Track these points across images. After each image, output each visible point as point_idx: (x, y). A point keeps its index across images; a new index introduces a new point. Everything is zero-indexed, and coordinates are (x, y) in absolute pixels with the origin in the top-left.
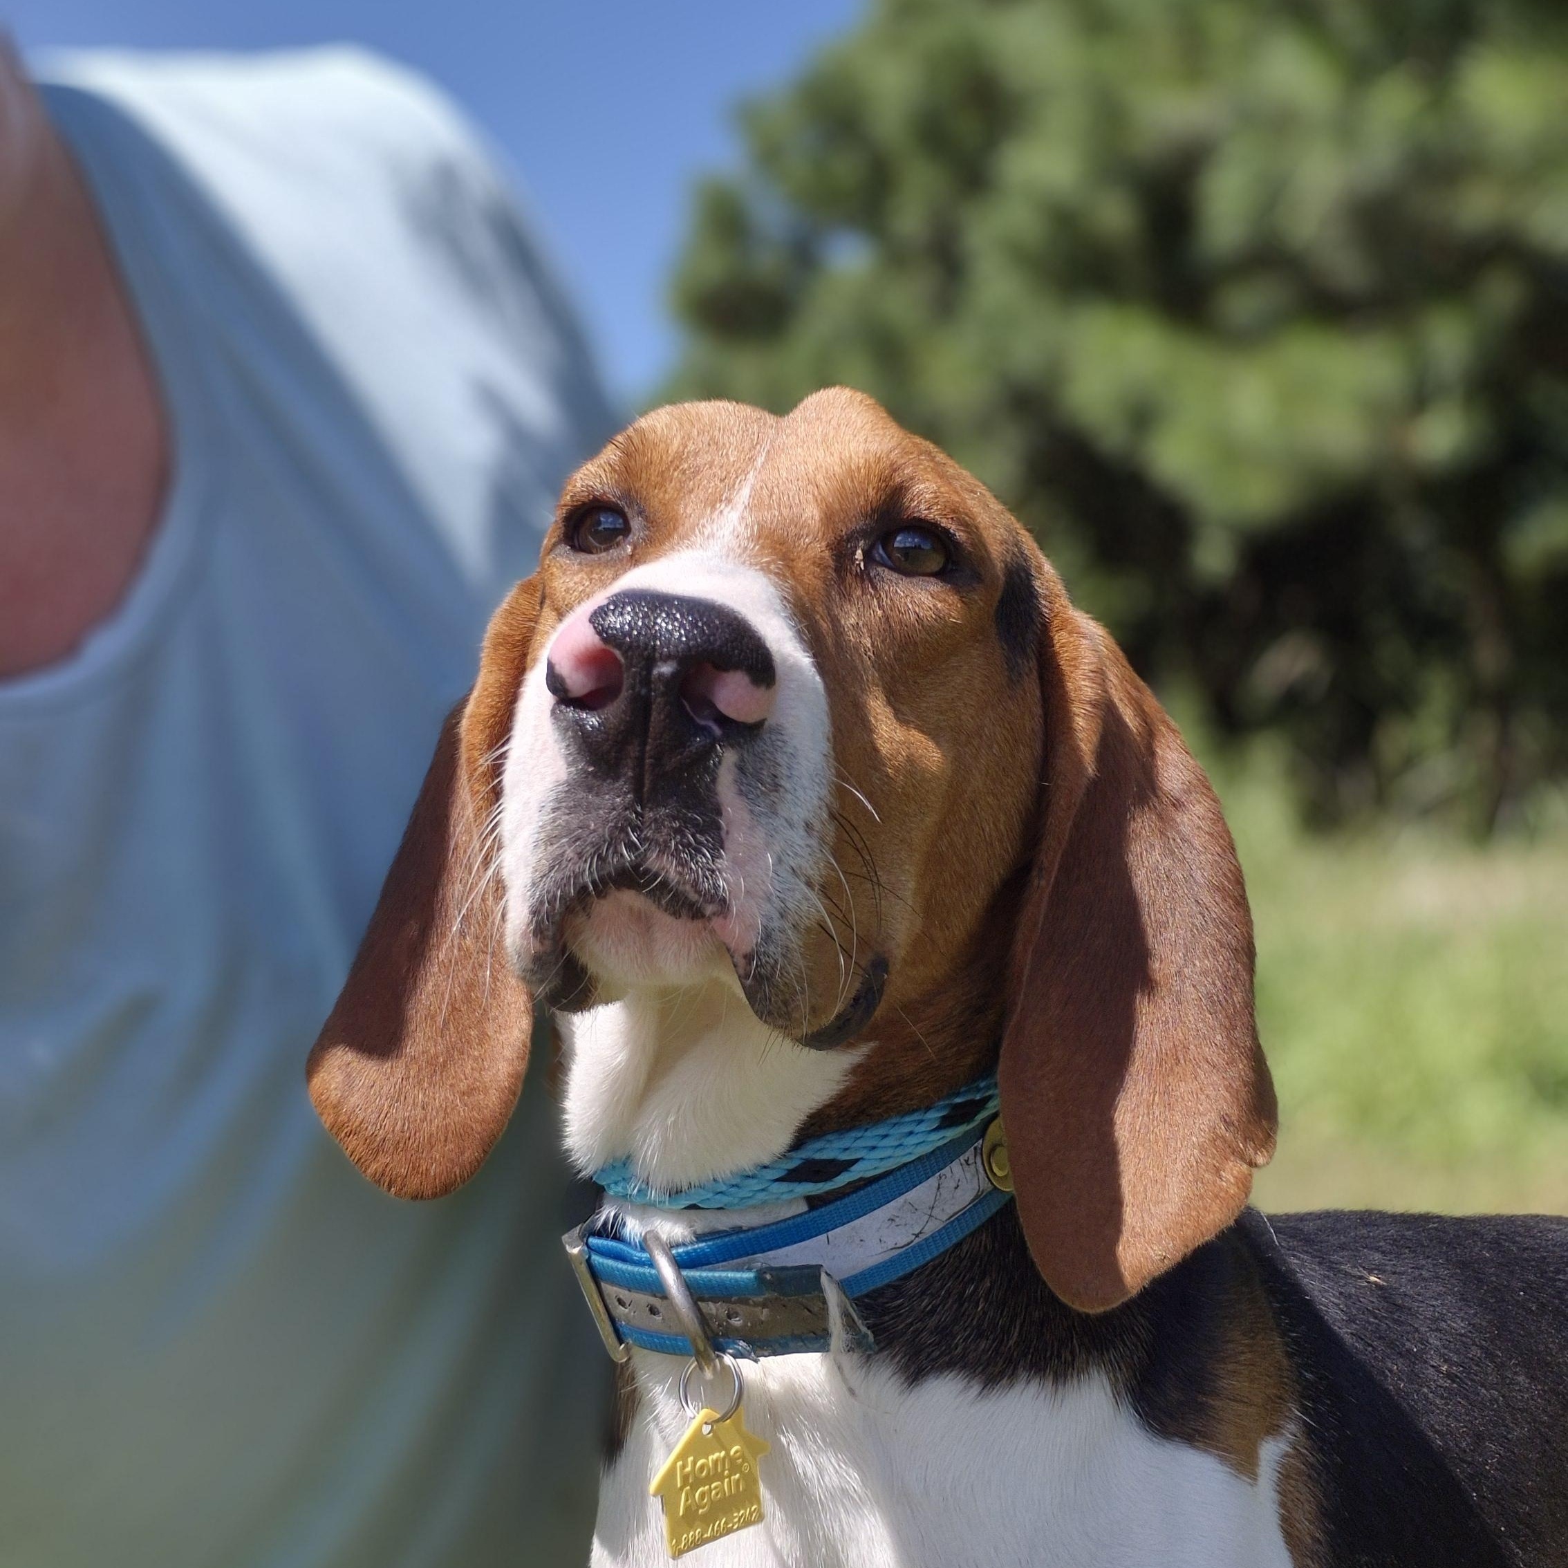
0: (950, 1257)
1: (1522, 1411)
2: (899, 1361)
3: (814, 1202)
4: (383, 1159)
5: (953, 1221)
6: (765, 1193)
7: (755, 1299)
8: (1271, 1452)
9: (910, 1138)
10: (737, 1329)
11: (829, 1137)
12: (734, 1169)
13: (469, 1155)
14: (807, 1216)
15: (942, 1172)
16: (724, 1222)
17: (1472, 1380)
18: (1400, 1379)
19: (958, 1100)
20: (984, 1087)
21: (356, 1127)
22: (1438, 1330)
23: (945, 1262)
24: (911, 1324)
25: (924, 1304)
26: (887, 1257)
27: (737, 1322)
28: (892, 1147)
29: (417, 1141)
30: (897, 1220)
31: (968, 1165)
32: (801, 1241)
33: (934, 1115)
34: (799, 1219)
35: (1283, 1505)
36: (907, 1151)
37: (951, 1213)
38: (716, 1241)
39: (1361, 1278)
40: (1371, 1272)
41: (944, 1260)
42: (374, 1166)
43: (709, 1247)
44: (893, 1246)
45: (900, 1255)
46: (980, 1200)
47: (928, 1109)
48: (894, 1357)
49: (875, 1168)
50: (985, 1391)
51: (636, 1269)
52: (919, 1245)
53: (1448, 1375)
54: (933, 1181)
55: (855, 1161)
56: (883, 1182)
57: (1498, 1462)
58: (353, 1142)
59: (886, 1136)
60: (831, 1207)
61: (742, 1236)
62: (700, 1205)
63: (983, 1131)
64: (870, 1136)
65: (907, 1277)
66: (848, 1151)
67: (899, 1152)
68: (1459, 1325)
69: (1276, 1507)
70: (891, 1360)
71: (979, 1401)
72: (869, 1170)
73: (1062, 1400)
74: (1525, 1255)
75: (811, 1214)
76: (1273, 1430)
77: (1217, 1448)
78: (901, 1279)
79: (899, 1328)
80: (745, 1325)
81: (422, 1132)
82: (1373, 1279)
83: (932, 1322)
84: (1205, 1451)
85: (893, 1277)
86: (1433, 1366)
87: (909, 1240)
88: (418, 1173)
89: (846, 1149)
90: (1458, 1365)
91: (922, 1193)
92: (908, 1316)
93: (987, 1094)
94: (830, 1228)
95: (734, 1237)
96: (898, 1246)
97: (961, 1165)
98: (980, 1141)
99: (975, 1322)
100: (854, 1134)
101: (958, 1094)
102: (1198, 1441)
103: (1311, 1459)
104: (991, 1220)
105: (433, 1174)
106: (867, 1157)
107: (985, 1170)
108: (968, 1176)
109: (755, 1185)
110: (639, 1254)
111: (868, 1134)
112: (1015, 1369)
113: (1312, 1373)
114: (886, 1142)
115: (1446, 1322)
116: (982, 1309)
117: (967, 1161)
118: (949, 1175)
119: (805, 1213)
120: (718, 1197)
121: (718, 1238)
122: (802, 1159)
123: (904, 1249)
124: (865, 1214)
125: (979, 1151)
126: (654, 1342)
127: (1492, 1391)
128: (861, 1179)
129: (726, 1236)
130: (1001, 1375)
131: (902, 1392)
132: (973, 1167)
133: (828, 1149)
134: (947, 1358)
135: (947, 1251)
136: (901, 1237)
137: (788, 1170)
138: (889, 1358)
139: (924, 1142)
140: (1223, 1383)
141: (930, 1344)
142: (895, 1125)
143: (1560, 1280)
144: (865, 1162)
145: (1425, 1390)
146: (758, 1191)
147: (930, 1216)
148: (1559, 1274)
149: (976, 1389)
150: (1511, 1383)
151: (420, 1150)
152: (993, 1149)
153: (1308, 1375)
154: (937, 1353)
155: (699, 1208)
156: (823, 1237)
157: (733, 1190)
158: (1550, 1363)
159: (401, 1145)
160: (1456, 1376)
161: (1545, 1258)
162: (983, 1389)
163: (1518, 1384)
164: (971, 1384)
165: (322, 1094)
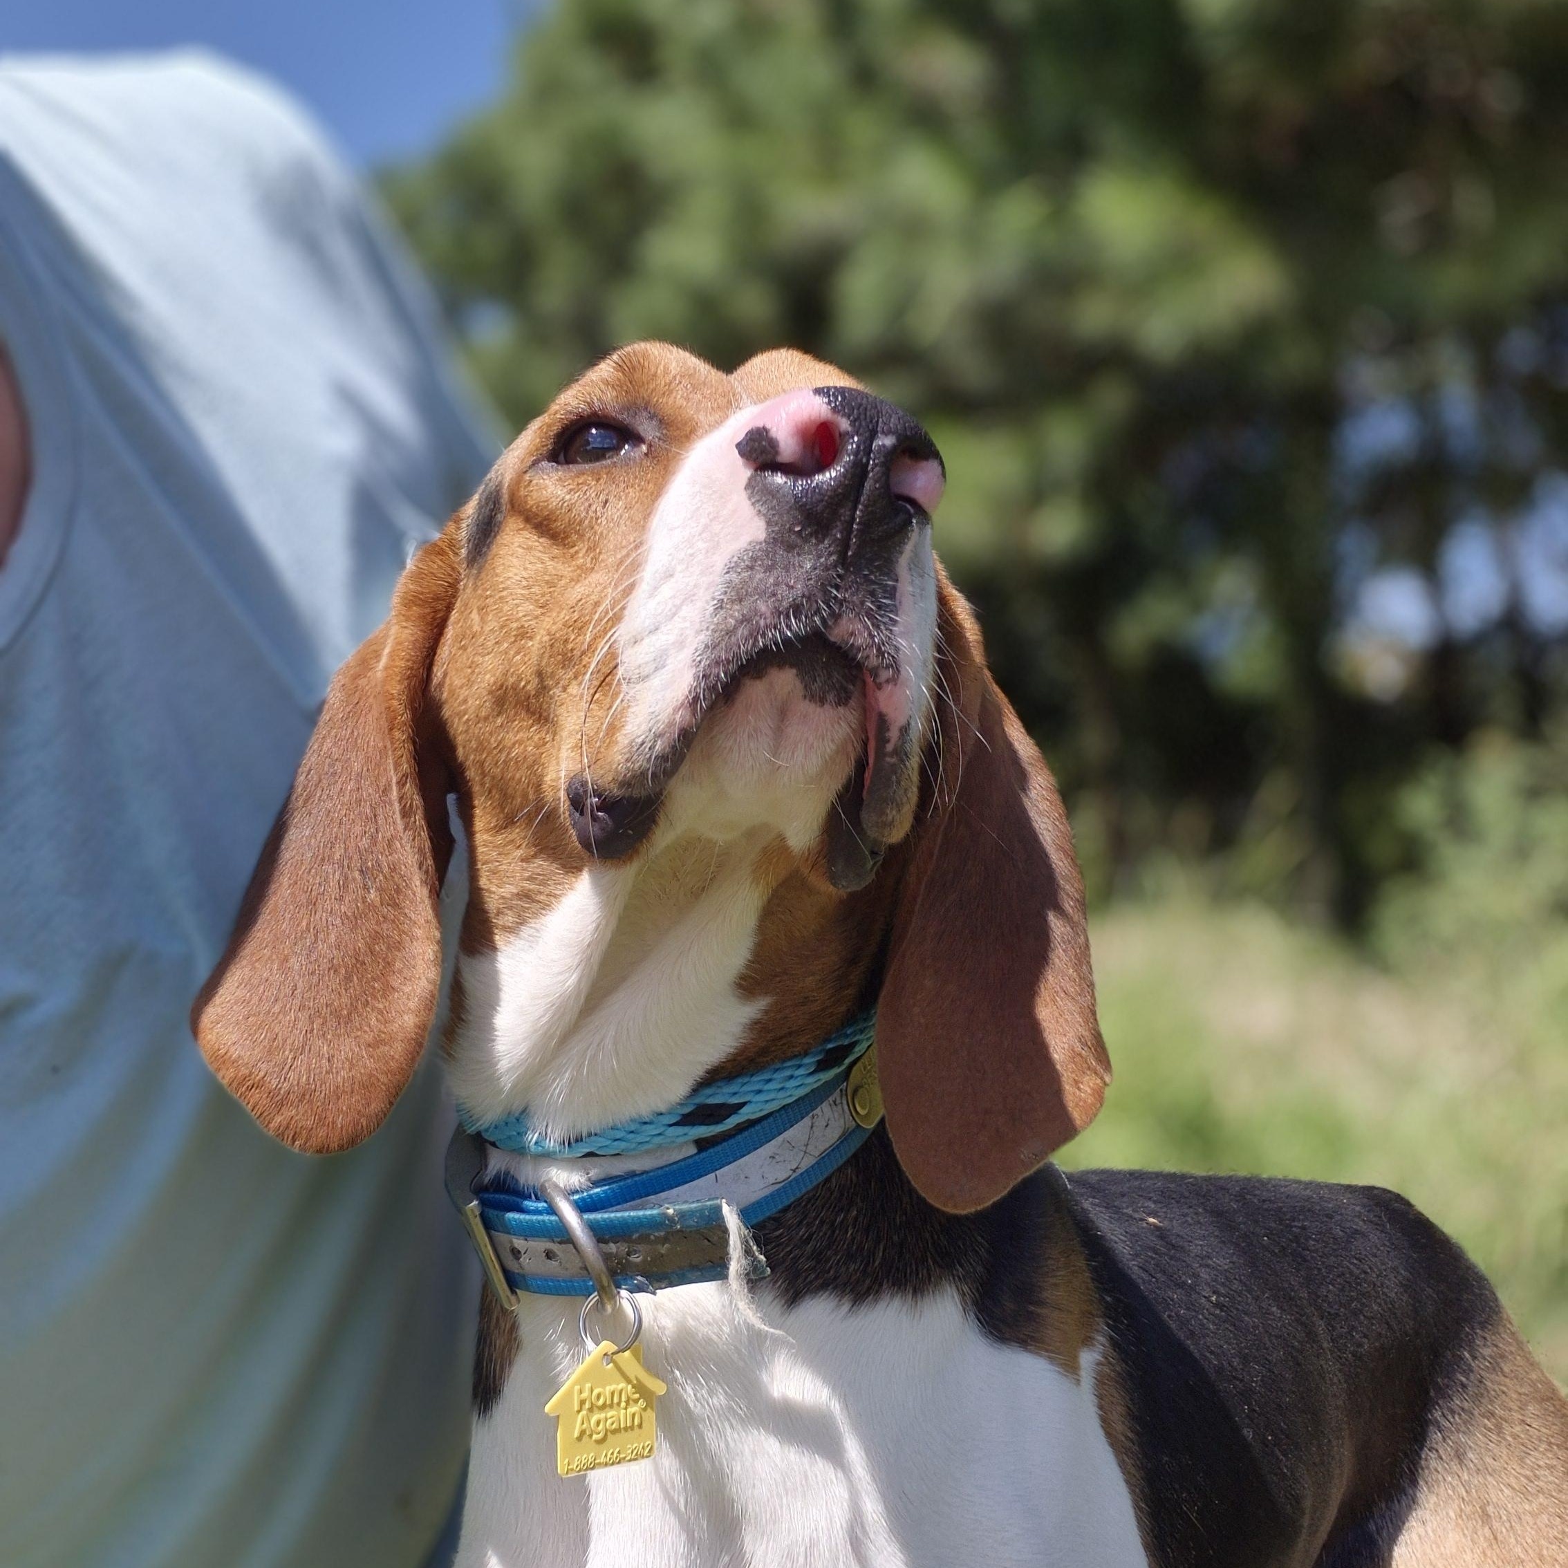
0: (822, 1190)
1: (1277, 1337)
2: (780, 1286)
3: (702, 1145)
4: (288, 1113)
5: (823, 1158)
6: (661, 1137)
7: (656, 1234)
8: (1088, 1359)
9: (791, 1081)
10: (636, 1265)
11: (719, 1084)
12: (634, 1115)
13: (375, 1107)
14: (697, 1157)
15: (815, 1112)
16: (618, 1167)
17: (1237, 1309)
18: (1180, 1307)
19: (830, 1046)
20: (852, 1033)
21: (260, 1080)
22: (1208, 1266)
23: (818, 1195)
24: (791, 1252)
25: (801, 1233)
26: (767, 1192)
27: (636, 1259)
28: (775, 1090)
29: (324, 1092)
30: (777, 1157)
31: (836, 1105)
32: (691, 1181)
33: (810, 1060)
34: (690, 1161)
35: (1101, 1407)
36: (789, 1094)
37: (822, 1149)
38: (614, 1186)
39: (1142, 1220)
40: (1149, 1215)
41: (817, 1193)
42: (278, 1119)
43: (605, 1192)
44: (774, 1181)
45: (779, 1189)
46: (845, 1137)
47: (806, 1054)
48: (776, 1282)
49: (761, 1110)
50: (855, 1307)
51: (534, 1218)
52: (795, 1179)
53: (1217, 1305)
54: (807, 1121)
55: (743, 1105)
56: (765, 1123)
57: (1262, 1381)
58: (255, 1096)
59: (770, 1080)
60: (719, 1148)
61: (637, 1179)
62: (597, 1152)
63: (847, 1074)
64: (756, 1082)
65: (785, 1210)
66: (737, 1095)
67: (781, 1095)
68: (1222, 1262)
69: (1096, 1409)
70: (774, 1285)
71: (850, 1317)
72: (755, 1112)
73: (920, 1315)
74: (1265, 1207)
75: (701, 1155)
76: (1087, 1341)
77: (1047, 1351)
78: (780, 1212)
79: (781, 1255)
80: (644, 1261)
81: (328, 1085)
82: (1152, 1220)
83: (809, 1248)
84: (1037, 1353)
85: (772, 1211)
86: (1205, 1297)
87: (788, 1176)
88: (324, 1125)
89: (735, 1094)
90: (1224, 1296)
91: (797, 1132)
92: (787, 1245)
93: (854, 1040)
94: (718, 1167)
95: (629, 1181)
96: (778, 1181)
97: (830, 1105)
98: (845, 1084)
99: (845, 1246)
100: (740, 1080)
101: (829, 1041)
102: (1031, 1345)
103: (1118, 1369)
104: (855, 1156)
105: (339, 1126)
106: (754, 1100)
107: (850, 1110)
108: (836, 1114)
109: (651, 1130)
110: (535, 1204)
111: (755, 1079)
112: (881, 1285)
113: (1110, 1296)
114: (771, 1086)
115: (1212, 1259)
116: (852, 1234)
117: (835, 1102)
118: (820, 1114)
119: (695, 1155)
120: (616, 1143)
121: (614, 1183)
122: (695, 1104)
123: (783, 1184)
124: (749, 1153)
125: (844, 1092)
126: (549, 1286)
127: (1254, 1319)
128: (748, 1120)
129: (620, 1181)
130: (867, 1293)
131: (782, 1314)
132: (839, 1107)
133: (720, 1096)
134: (821, 1281)
135: (819, 1184)
136: (781, 1173)
137: (683, 1115)
138: (771, 1285)
139: (802, 1085)
140: (1045, 1294)
141: (806, 1269)
142: (778, 1069)
143: (1296, 1226)
144: (753, 1105)
145: (1201, 1317)
146: (655, 1135)
147: (805, 1152)
148: (1294, 1221)
149: (846, 1307)
150: (1266, 1313)
151: (327, 1101)
152: (855, 1092)
153: (1109, 1299)
154: (813, 1276)
155: (597, 1155)
156: (712, 1176)
157: (632, 1136)
158: (1294, 1297)
159: (307, 1097)
160: (1224, 1306)
161: (1281, 1208)
162: (852, 1306)
163: (1272, 1314)
164: (842, 1302)
165: (219, 1050)
